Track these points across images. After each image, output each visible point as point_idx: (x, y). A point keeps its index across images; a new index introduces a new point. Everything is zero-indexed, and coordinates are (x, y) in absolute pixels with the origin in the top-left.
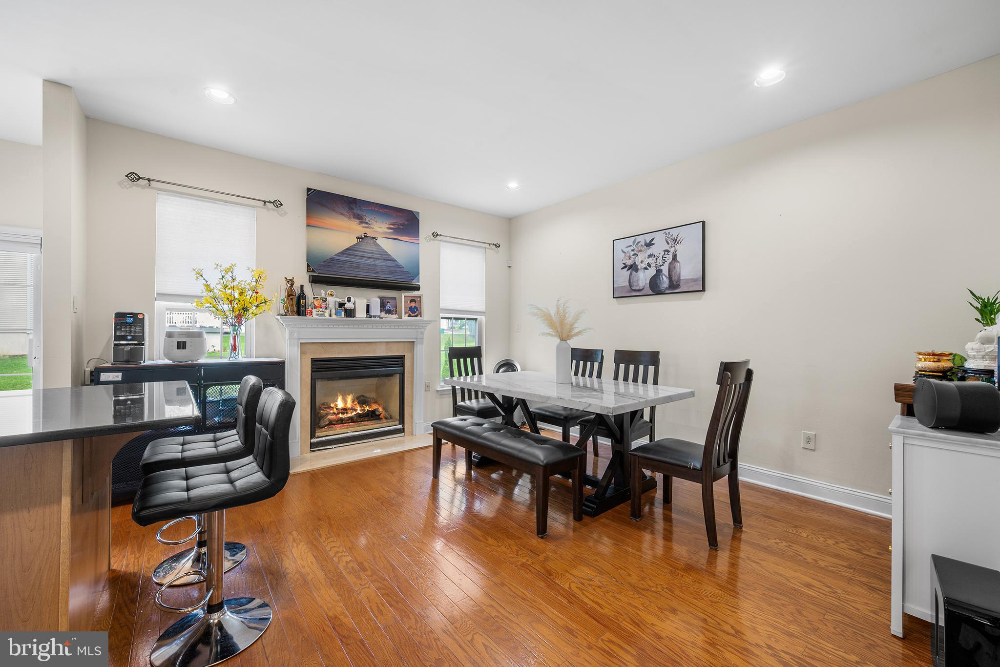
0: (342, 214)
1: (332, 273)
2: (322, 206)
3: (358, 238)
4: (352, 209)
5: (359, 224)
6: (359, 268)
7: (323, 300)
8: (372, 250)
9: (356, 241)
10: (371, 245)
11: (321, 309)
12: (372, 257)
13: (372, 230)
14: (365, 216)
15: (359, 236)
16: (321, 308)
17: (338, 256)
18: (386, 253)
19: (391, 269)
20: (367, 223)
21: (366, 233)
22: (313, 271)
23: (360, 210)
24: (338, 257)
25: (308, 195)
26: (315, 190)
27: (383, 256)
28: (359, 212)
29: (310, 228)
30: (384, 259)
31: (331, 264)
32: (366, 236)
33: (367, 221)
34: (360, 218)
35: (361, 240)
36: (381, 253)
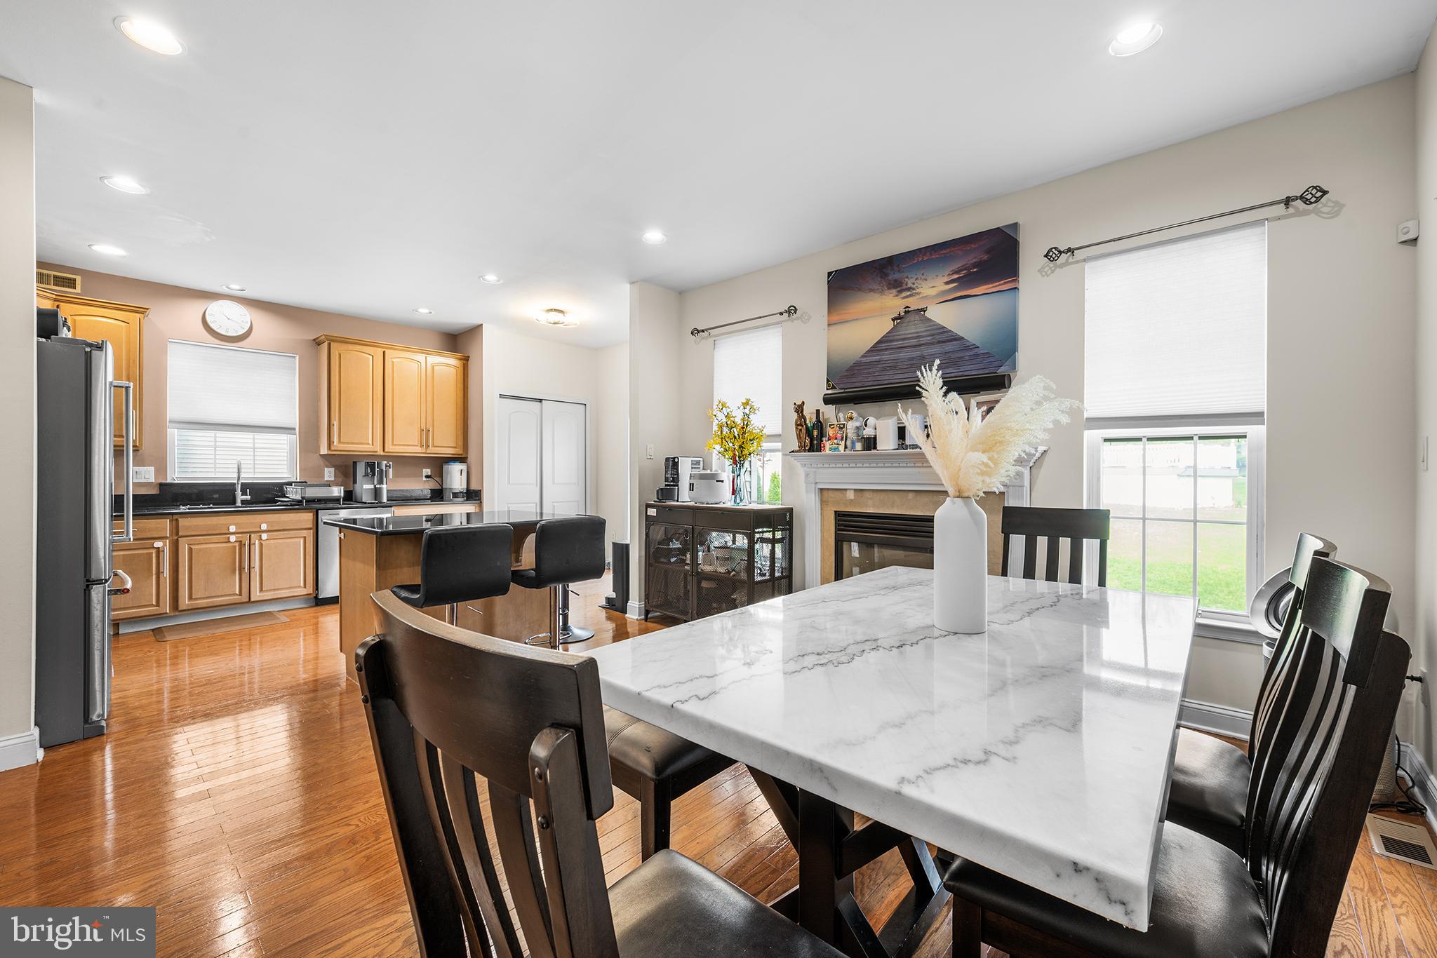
0: (872, 290)
1: (857, 385)
2: (845, 290)
3: (893, 320)
4: (887, 275)
5: (897, 296)
6: (895, 368)
7: (840, 428)
8: (917, 333)
9: (891, 325)
10: (915, 325)
11: (836, 441)
12: (918, 343)
13: (918, 297)
14: (907, 277)
15: (896, 315)
16: (836, 439)
17: (865, 356)
18: (943, 330)
19: (953, 356)
20: (909, 289)
21: (908, 307)
22: (834, 388)
23: (899, 271)
24: (864, 359)
25: (828, 282)
26: (836, 271)
27: (937, 337)
28: (897, 276)
29: (833, 328)
30: (939, 342)
31: (856, 372)
32: (909, 312)
33: (910, 285)
34: (898, 286)
35: (898, 321)
36: (933, 332)
